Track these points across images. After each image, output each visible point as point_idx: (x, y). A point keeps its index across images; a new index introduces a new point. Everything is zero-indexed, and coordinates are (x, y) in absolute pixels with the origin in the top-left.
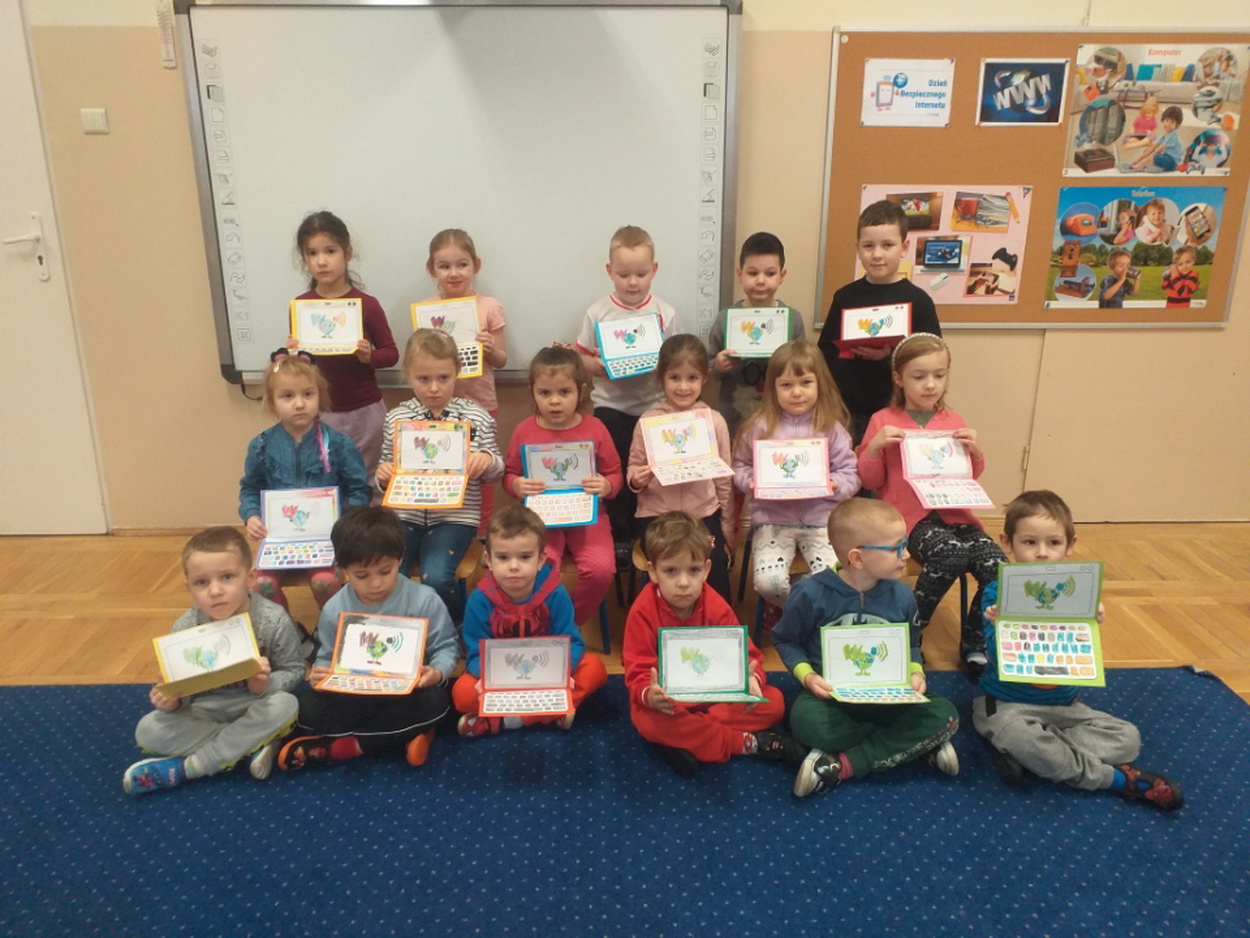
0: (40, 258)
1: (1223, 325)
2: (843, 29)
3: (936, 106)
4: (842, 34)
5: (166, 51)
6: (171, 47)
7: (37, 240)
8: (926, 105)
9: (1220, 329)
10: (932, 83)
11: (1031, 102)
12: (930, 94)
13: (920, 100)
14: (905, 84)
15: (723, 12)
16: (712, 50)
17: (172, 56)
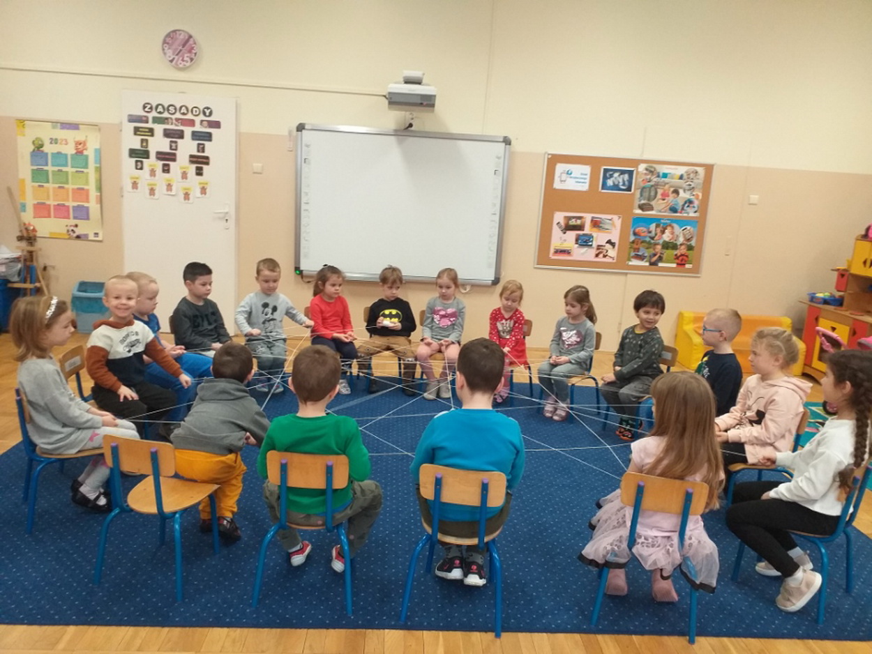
0: (227, 220)
1: (699, 275)
2: (550, 152)
3: (583, 182)
4: (549, 154)
5: (290, 145)
6: (293, 143)
7: (227, 213)
8: (580, 182)
9: (699, 277)
10: (582, 174)
11: (621, 184)
12: (582, 178)
13: (577, 180)
14: (571, 174)
15: (504, 144)
16: (499, 158)
17: (292, 146)
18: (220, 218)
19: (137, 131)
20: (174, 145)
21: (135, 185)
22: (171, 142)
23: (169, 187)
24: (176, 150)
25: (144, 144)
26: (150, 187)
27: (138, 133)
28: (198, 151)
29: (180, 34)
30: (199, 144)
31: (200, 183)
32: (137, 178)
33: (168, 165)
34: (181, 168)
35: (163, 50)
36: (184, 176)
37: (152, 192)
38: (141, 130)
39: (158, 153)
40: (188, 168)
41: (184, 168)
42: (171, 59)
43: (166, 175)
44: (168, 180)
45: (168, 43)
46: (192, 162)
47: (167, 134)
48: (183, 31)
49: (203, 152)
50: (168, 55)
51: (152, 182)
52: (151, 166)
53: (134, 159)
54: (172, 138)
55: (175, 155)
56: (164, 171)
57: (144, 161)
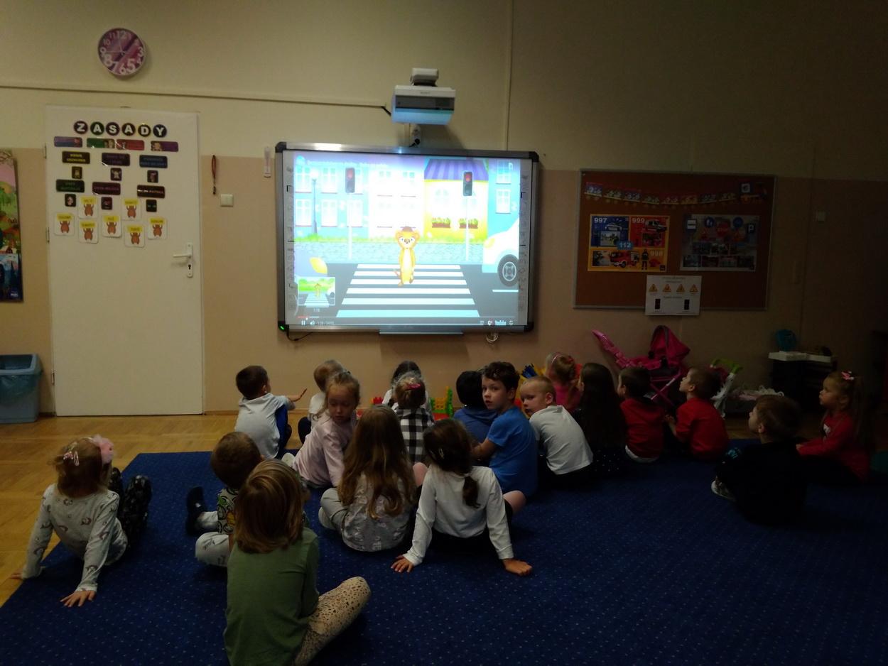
0: (190, 266)
2: (583, 168)
4: (582, 171)
5: (268, 170)
6: (269, 168)
7: (190, 257)
15: (530, 161)
16: (525, 178)
17: (269, 172)
18: (182, 265)
19: (66, 157)
20: (116, 174)
21: (65, 227)
23: (112, 227)
24: (120, 179)
25: (77, 173)
26: (86, 228)
27: (68, 160)
28: (149, 180)
29: (121, 35)
30: (149, 173)
31: (152, 221)
32: (68, 217)
33: (110, 200)
34: (127, 203)
35: (100, 53)
36: (132, 212)
37: (89, 234)
38: (71, 155)
39: (96, 184)
40: (136, 202)
41: (131, 203)
42: (110, 65)
43: (107, 212)
44: (109, 219)
45: (105, 46)
46: (140, 195)
47: (107, 159)
48: (126, 30)
49: (156, 181)
50: (106, 60)
51: (91, 222)
52: (86, 201)
53: (62, 195)
54: (114, 164)
55: (118, 186)
56: (104, 207)
57: (77, 194)
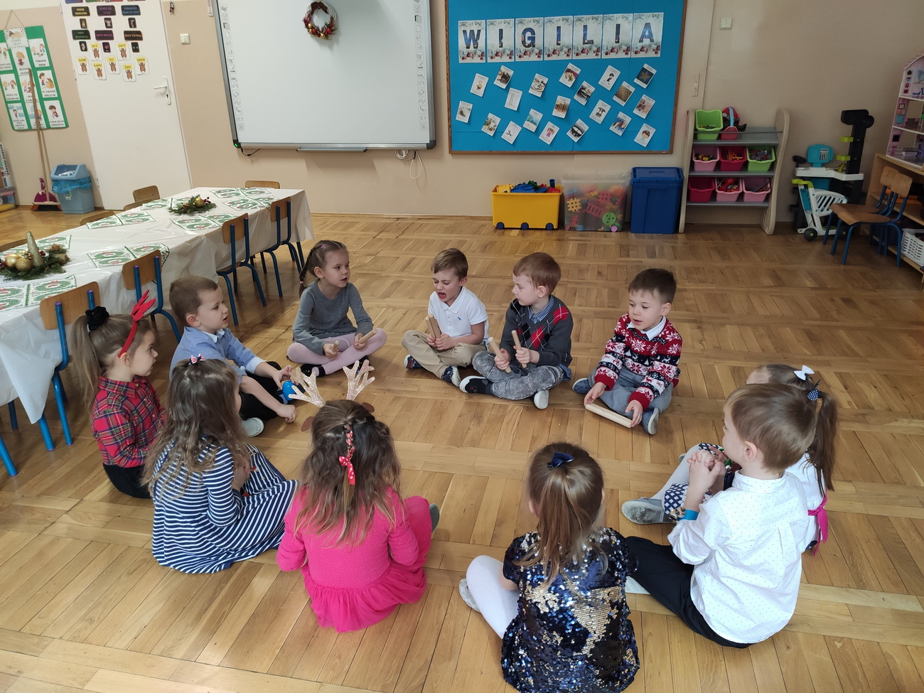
0: (167, 95)
5: (209, 10)
6: (211, 8)
7: (166, 88)
16: (417, 1)
17: (211, 12)
18: (162, 94)
19: (74, 11)
20: (108, 22)
21: (84, 67)
22: (105, 19)
23: (113, 67)
24: (111, 27)
26: (97, 68)
27: (76, 13)
28: (131, 27)
31: (138, 60)
32: (84, 60)
33: (108, 44)
34: (119, 46)
36: (123, 53)
37: (99, 72)
38: (78, 10)
39: (97, 32)
40: (125, 45)
41: (122, 46)
43: (108, 55)
44: (110, 60)
46: (127, 39)
47: (100, 11)
49: (135, 27)
51: (99, 63)
52: (93, 46)
53: (78, 41)
54: (106, 15)
55: (111, 32)
56: (105, 51)
57: (87, 41)
